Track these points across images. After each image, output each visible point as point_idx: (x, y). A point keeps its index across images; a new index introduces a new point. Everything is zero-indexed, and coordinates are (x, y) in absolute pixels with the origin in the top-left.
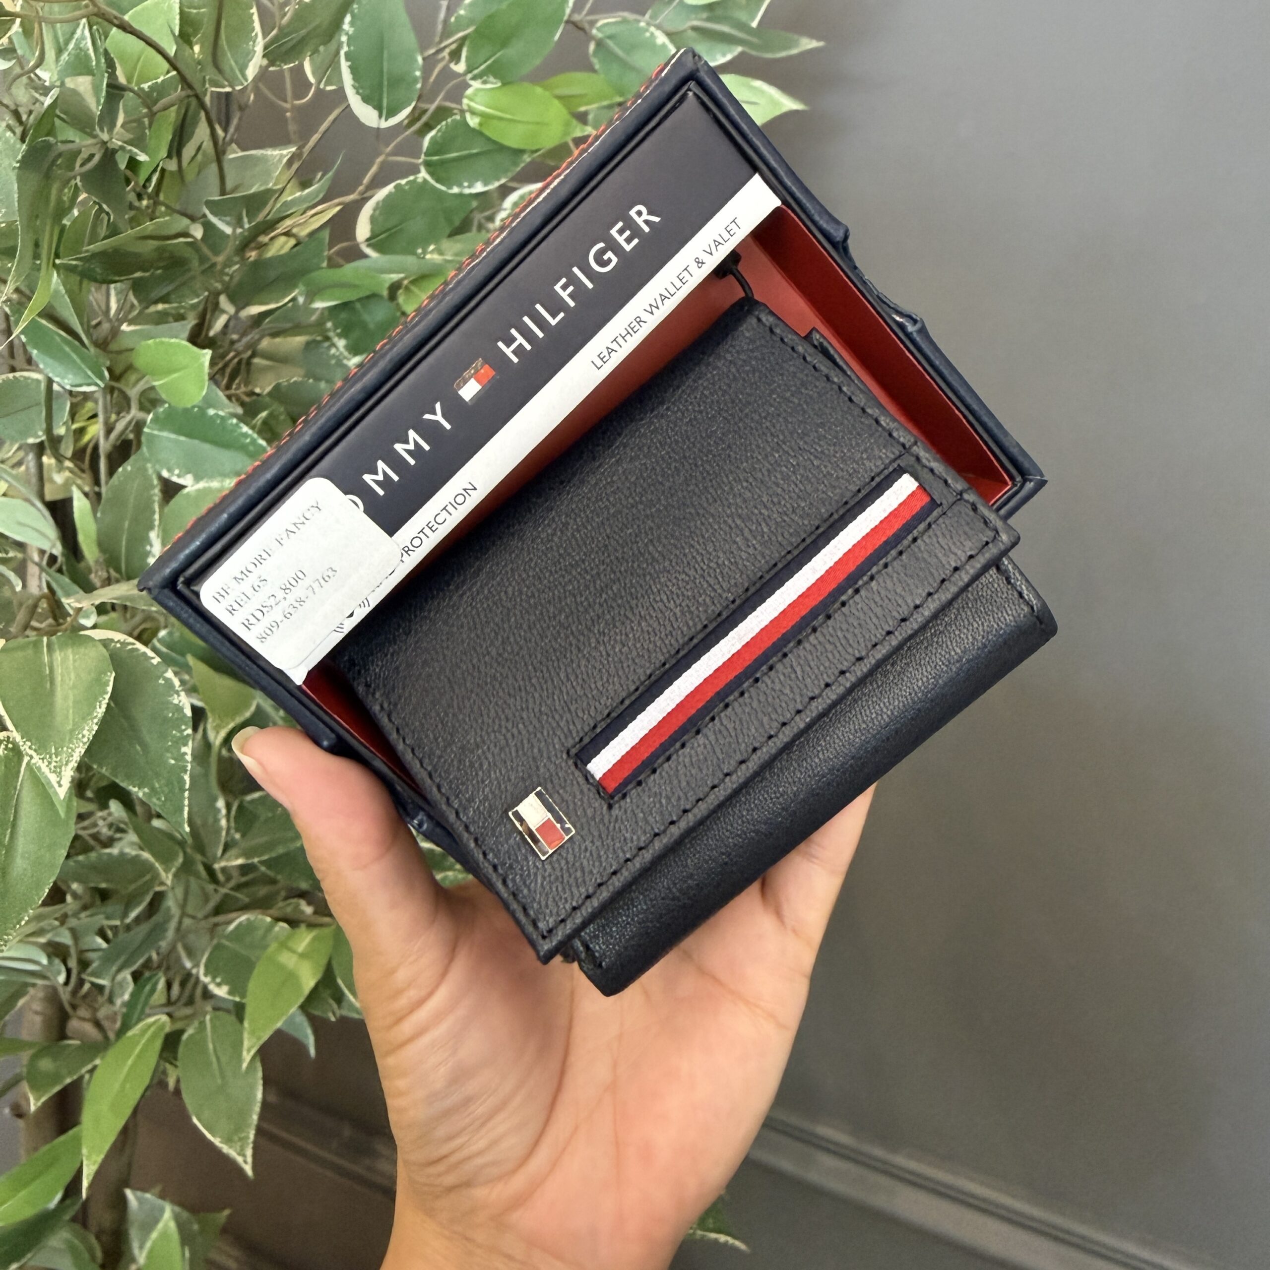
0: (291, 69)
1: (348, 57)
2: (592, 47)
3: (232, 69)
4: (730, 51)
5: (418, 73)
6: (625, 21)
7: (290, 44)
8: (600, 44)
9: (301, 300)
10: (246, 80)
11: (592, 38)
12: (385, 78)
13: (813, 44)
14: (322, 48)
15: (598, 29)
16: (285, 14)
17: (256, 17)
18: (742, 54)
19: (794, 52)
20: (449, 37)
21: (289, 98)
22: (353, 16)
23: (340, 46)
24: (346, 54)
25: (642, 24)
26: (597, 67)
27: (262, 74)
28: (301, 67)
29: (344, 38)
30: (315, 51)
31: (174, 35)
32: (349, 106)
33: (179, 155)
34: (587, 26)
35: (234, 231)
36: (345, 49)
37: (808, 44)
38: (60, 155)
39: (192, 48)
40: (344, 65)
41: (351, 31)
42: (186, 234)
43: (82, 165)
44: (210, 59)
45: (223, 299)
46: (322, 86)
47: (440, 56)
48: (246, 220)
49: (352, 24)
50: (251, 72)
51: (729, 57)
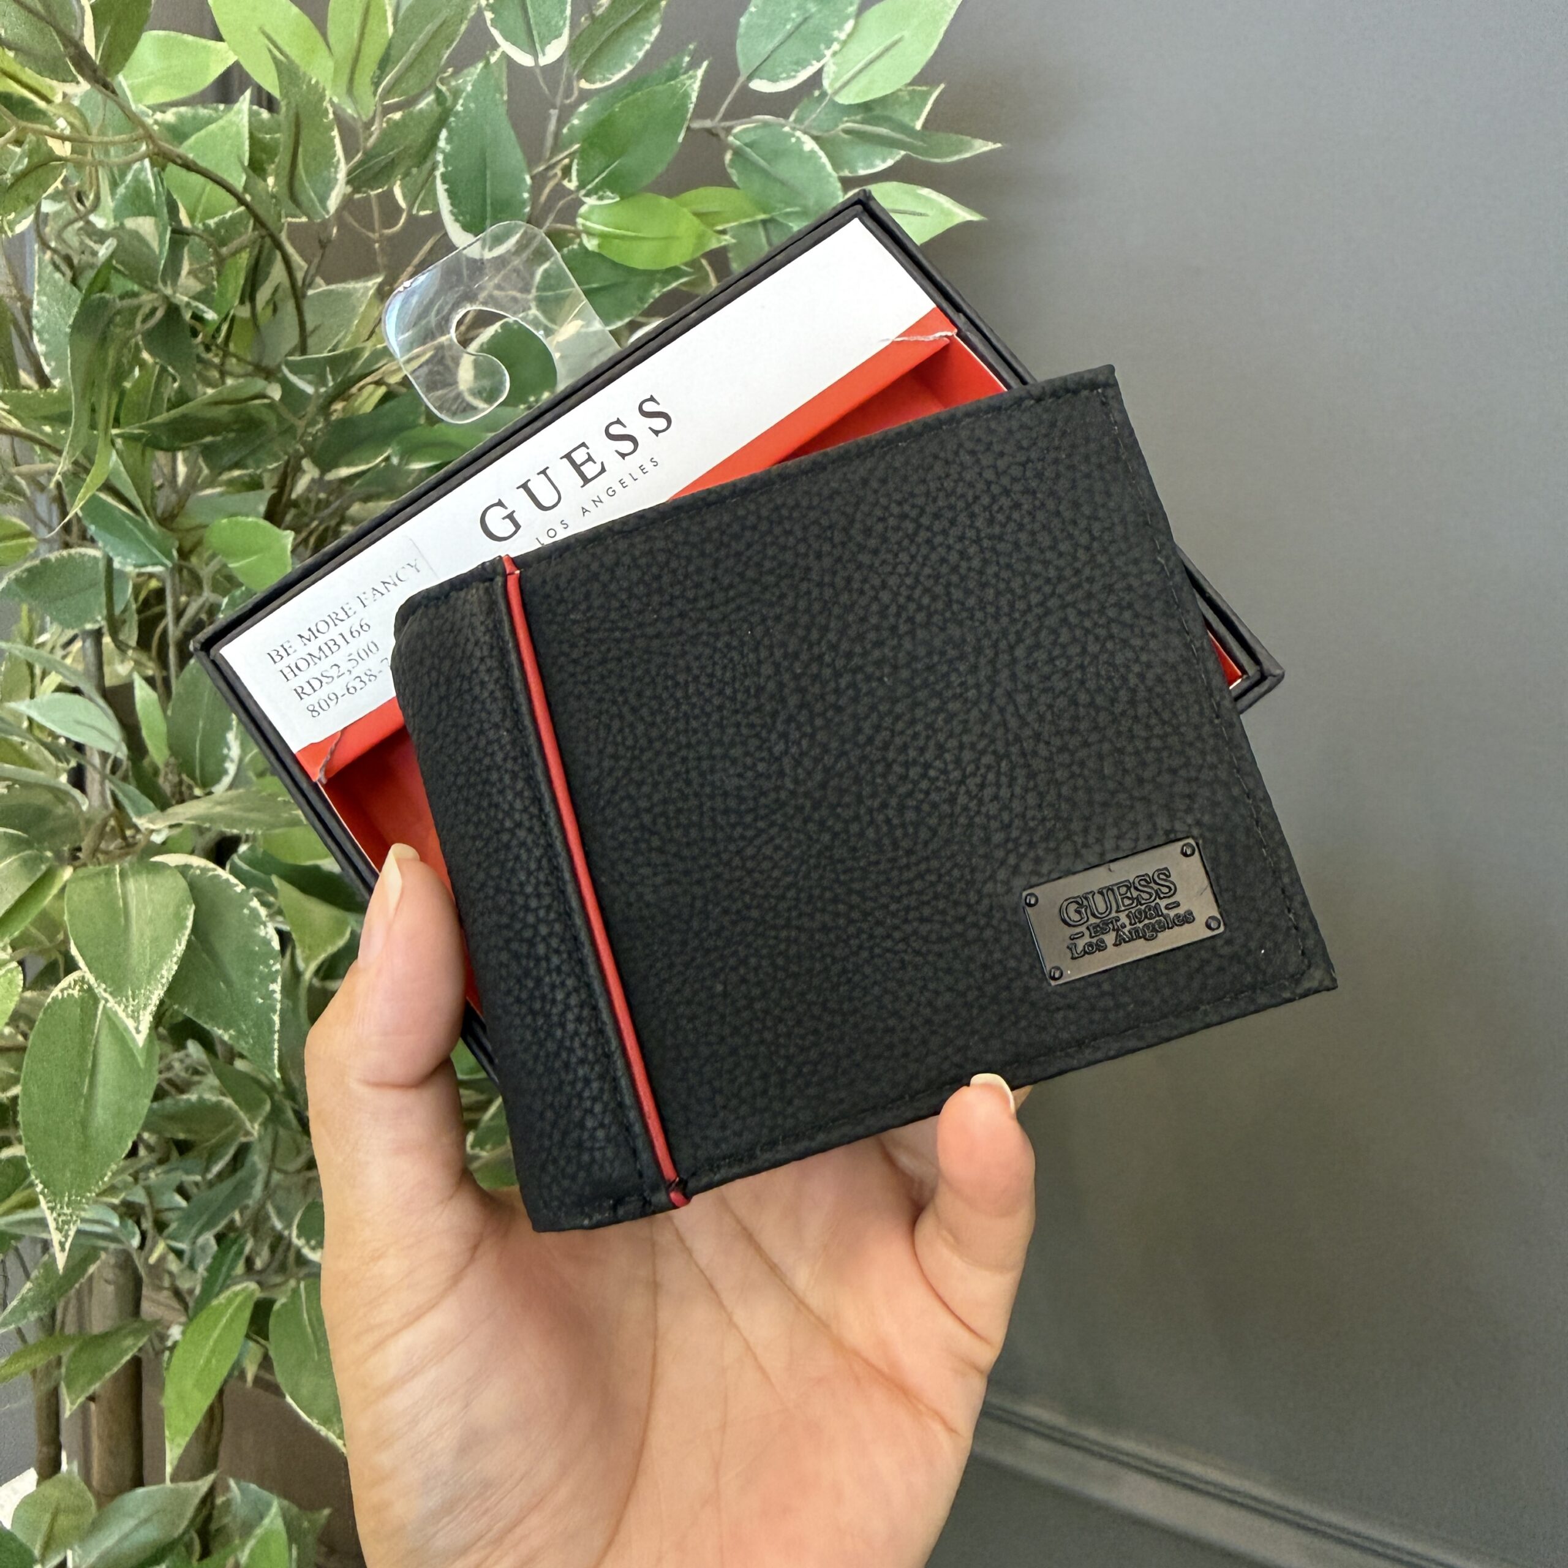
0: (378, 195)
1: (445, 178)
2: (728, 156)
3: (311, 200)
4: (891, 155)
5: (526, 195)
6: (766, 124)
7: (377, 169)
8: (738, 153)
9: (395, 461)
10: (328, 212)
11: (729, 146)
12: (489, 201)
13: (990, 146)
14: (414, 171)
15: (735, 137)
16: (370, 135)
17: (337, 141)
18: (904, 157)
19: (967, 155)
20: (561, 151)
21: (377, 225)
22: (450, 131)
23: (434, 168)
24: (443, 175)
25: (787, 129)
26: (735, 179)
27: (347, 203)
28: (390, 194)
29: (440, 157)
30: (407, 174)
31: (242, 163)
32: (446, 234)
33: (252, 300)
34: (722, 135)
35: (317, 391)
36: (441, 169)
37: (981, 147)
38: (119, 312)
39: (265, 180)
40: (441, 189)
41: (448, 148)
42: (263, 396)
43: (144, 321)
44: (285, 190)
45: (306, 463)
46: (414, 212)
47: (551, 173)
48: (330, 377)
49: (449, 140)
50: (333, 202)
51: (890, 162)
